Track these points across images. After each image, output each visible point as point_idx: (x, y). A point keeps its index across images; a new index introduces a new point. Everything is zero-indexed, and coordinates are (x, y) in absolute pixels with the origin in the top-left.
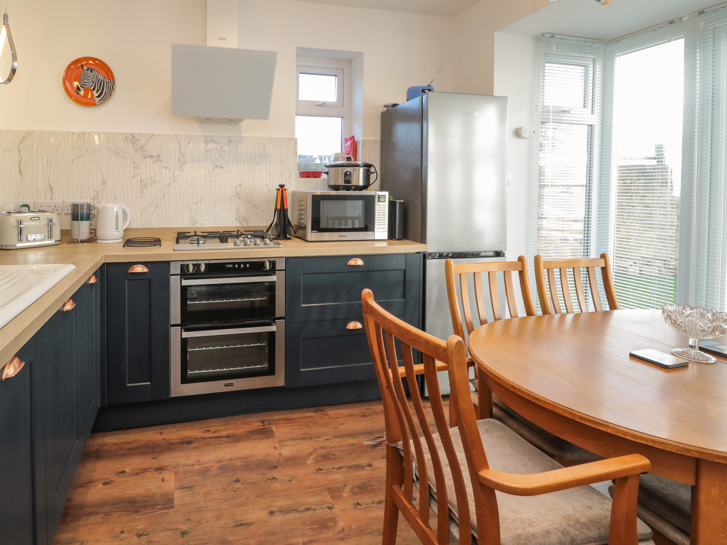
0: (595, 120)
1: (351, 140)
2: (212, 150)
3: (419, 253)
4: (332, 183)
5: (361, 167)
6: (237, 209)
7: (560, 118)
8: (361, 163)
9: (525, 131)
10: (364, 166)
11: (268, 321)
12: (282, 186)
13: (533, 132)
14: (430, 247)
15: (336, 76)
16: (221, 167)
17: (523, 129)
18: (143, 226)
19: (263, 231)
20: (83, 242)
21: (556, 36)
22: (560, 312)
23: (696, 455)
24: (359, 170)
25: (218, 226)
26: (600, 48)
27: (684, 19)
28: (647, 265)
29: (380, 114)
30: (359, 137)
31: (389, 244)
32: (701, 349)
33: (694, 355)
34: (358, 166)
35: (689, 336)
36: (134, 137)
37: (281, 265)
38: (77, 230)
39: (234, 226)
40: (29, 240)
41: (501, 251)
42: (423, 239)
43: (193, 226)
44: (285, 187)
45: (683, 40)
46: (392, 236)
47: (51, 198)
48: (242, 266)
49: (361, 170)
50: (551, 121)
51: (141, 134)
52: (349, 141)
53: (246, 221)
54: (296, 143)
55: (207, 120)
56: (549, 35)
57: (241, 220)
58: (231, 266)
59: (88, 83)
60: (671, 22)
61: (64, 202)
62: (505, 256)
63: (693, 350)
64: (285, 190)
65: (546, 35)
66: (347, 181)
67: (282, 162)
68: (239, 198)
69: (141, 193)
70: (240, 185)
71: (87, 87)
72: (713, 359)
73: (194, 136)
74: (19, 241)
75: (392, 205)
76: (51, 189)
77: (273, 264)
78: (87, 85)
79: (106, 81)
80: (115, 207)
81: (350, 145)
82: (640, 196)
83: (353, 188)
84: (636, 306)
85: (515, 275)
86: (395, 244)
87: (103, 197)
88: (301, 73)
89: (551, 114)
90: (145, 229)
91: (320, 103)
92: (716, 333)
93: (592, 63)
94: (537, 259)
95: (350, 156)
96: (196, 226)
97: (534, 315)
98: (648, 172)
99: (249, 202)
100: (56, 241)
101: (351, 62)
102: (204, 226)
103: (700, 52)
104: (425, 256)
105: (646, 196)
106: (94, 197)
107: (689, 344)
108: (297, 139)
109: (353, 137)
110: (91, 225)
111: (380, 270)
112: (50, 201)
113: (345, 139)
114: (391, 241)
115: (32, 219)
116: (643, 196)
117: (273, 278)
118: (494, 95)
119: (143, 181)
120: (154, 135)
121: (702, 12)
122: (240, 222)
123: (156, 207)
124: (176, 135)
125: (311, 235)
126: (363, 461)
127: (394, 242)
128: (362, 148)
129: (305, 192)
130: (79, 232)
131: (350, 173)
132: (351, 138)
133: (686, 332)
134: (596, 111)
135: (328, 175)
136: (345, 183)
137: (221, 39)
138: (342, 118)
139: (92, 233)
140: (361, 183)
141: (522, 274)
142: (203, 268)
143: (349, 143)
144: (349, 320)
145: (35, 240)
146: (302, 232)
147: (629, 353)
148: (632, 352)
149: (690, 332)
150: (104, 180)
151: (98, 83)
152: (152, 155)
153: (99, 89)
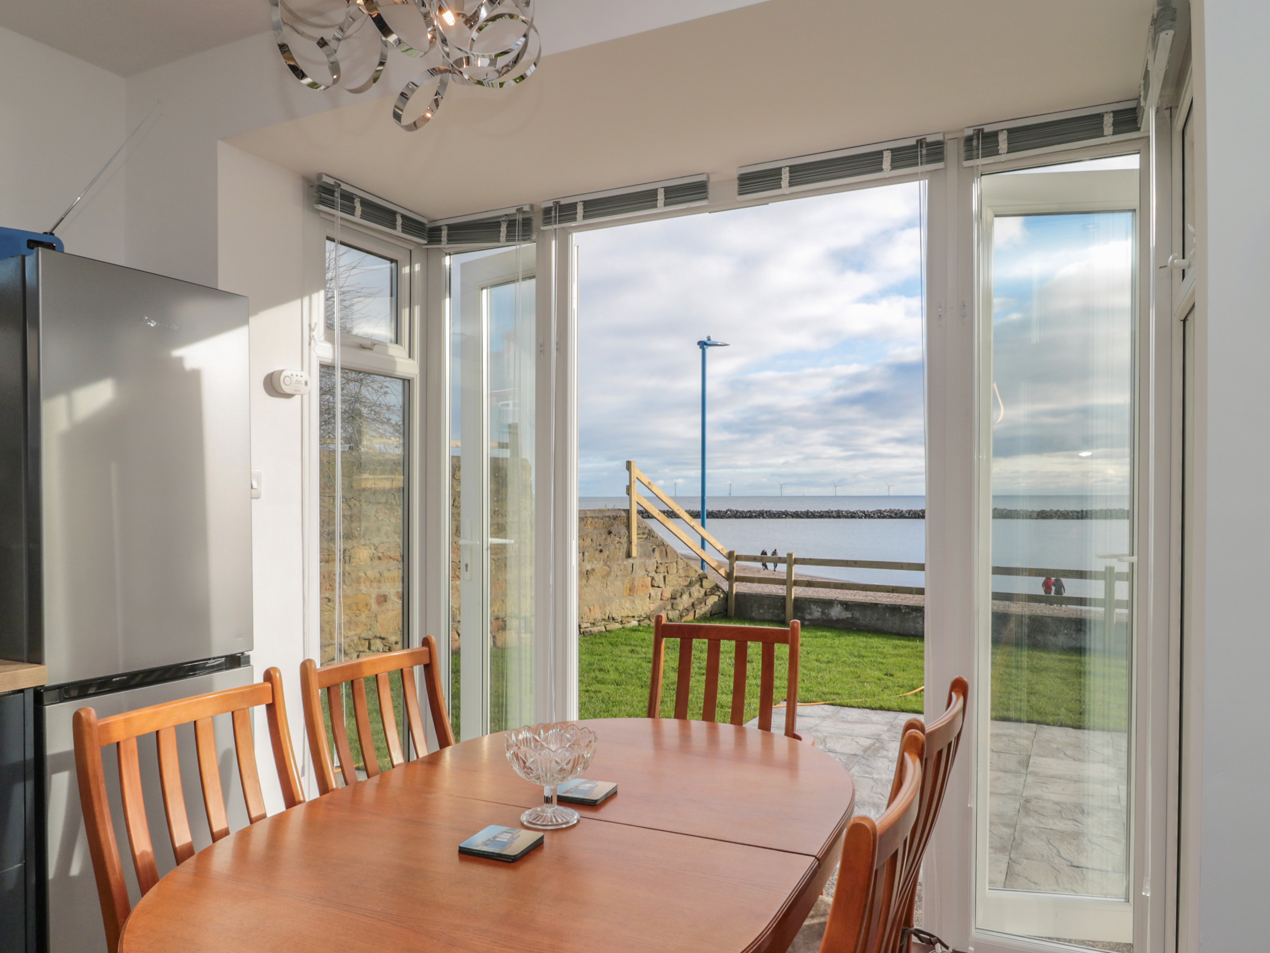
9: (287, 378)
13: (304, 383)
17: (284, 374)
32: (559, 800)
33: (551, 817)
35: (544, 785)
41: (242, 653)
62: (251, 664)
63: (550, 808)
72: (576, 815)
85: (260, 714)
92: (577, 770)
97: (300, 802)
107: (545, 794)
133: (539, 778)
141: (272, 710)
147: (458, 849)
148: (462, 845)
149: (544, 777)
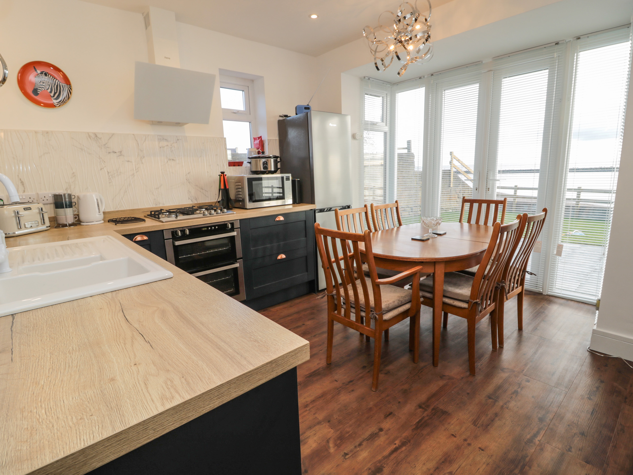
0: (387, 129)
1: (259, 139)
2: (164, 147)
3: (312, 210)
4: (254, 169)
5: (272, 158)
6: (188, 191)
7: (373, 128)
8: (272, 155)
10: (274, 157)
11: (232, 261)
12: (223, 173)
14: (317, 206)
15: (243, 91)
16: (173, 160)
17: (357, 134)
18: (116, 209)
19: (212, 205)
20: (70, 225)
21: (370, 79)
22: (381, 230)
23: (434, 261)
24: (270, 160)
25: (176, 204)
26: (389, 87)
27: (425, 77)
28: (404, 211)
29: (277, 122)
30: (265, 138)
31: (293, 206)
32: (433, 233)
33: (431, 235)
34: (270, 157)
36: (96, 136)
37: (237, 225)
38: (64, 217)
39: (188, 203)
40: (27, 227)
41: (350, 205)
42: (312, 202)
43: (157, 206)
44: (225, 174)
45: (424, 88)
46: (295, 202)
47: (24, 191)
48: (213, 228)
49: (272, 160)
50: (369, 129)
51: (102, 133)
52: (257, 140)
53: (196, 199)
54: (225, 141)
55: (160, 123)
56: (367, 78)
57: (192, 199)
58: (206, 229)
59: (44, 86)
60: (420, 78)
61: (38, 194)
64: (226, 175)
65: (366, 78)
66: (265, 168)
67: (217, 155)
68: (189, 183)
69: (110, 183)
70: (189, 173)
71: (43, 89)
72: (436, 236)
73: (148, 135)
74: (19, 229)
75: (293, 182)
76: (22, 183)
77: (232, 224)
78: (43, 88)
79: (62, 85)
80: (94, 195)
81: (258, 143)
82: (400, 171)
83: (267, 172)
84: (409, 223)
85: (363, 214)
86: (296, 206)
87: (75, 187)
88: (221, 87)
89: (369, 126)
90: (118, 211)
91: (235, 111)
93: (386, 96)
94: (372, 205)
95: (259, 150)
96: (159, 206)
98: (404, 157)
99: (197, 186)
100: (47, 227)
101: (253, 81)
102: (165, 205)
103: (431, 96)
104: (315, 211)
105: (403, 171)
106: (67, 188)
108: (225, 138)
109: (261, 137)
110: (74, 211)
111: (293, 222)
112: (24, 194)
113: (254, 138)
114: (294, 205)
115: (25, 209)
116: (402, 171)
117: (234, 234)
118: (342, 114)
119: (110, 173)
120: (113, 134)
121: (432, 75)
122: (192, 200)
123: (124, 193)
124: (133, 134)
125: (249, 205)
126: (300, 324)
127: (296, 205)
128: (268, 145)
129: (242, 176)
130: (66, 217)
131: (266, 162)
132: (259, 138)
134: (388, 124)
135: (250, 164)
136: (264, 169)
137: (167, 58)
138: (250, 122)
139: (76, 218)
140: (273, 169)
141: (366, 213)
142: (188, 232)
143: (257, 141)
144: (279, 254)
145: (31, 227)
146: (241, 203)
150: (74, 173)
151: (54, 86)
152: (115, 151)
153: (56, 91)
